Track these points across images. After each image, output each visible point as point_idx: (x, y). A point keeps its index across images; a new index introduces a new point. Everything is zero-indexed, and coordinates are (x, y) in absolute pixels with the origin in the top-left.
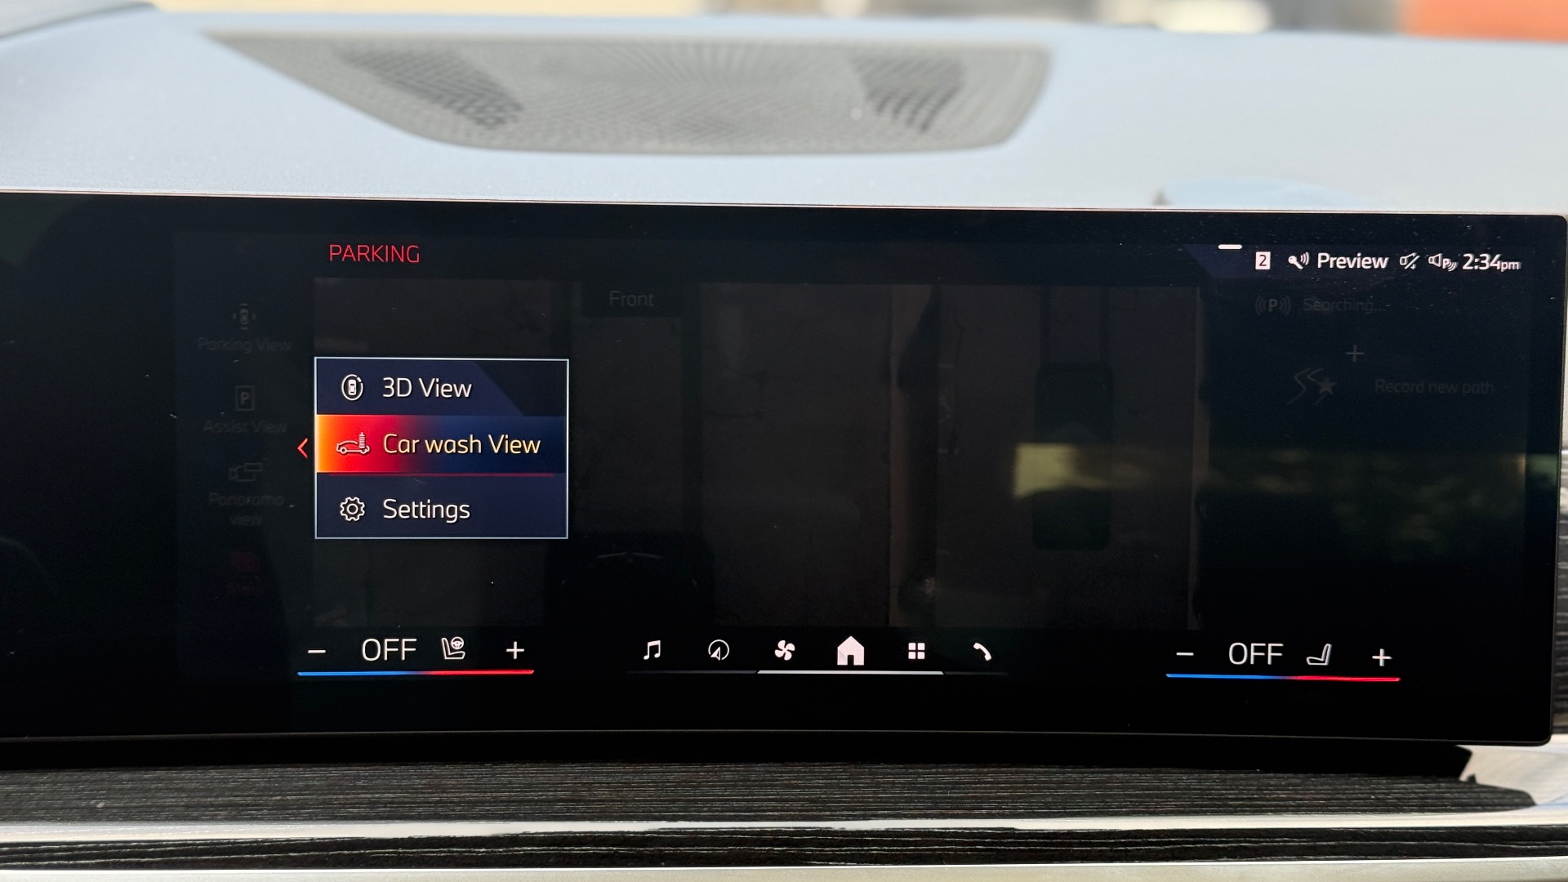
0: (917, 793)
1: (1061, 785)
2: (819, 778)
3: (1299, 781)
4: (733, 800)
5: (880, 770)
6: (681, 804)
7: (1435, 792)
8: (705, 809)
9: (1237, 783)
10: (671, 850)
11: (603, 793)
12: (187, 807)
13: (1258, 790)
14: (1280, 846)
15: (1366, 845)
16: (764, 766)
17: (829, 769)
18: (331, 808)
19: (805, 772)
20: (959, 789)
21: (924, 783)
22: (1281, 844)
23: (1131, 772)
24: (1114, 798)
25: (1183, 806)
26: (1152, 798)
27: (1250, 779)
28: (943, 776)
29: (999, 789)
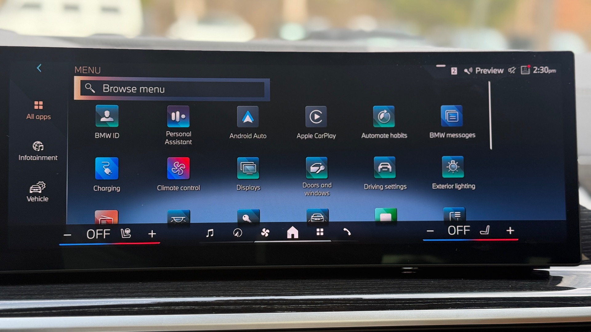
0: (321, 287)
1: (381, 284)
5: (306, 281)
9: (454, 283)
10: (217, 307)
13: (462, 284)
17: (284, 281)
22: (473, 302)
23: (411, 280)
24: (404, 287)
25: (432, 289)
26: (419, 287)
27: (459, 282)
28: (332, 283)
29: (356, 286)
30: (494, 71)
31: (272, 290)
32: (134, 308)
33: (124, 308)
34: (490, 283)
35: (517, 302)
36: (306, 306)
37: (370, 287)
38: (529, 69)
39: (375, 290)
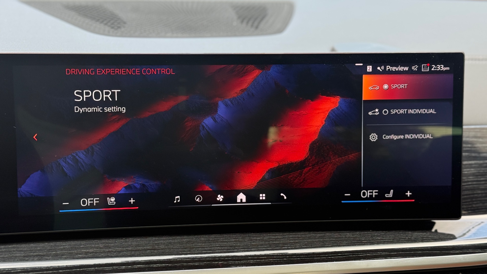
0: (264, 242)
1: (309, 238)
2: (232, 239)
3: (383, 234)
4: (205, 247)
5: (252, 235)
6: (189, 249)
7: (426, 236)
8: (196, 250)
9: (365, 235)
10: (185, 264)
11: (162, 247)
12: (24, 256)
13: (371, 237)
14: (379, 255)
15: (406, 253)
16: (214, 236)
17: (235, 235)
18: (72, 255)
19: (228, 237)
20: (277, 240)
21: (266, 239)
22: (379, 254)
23: (332, 233)
24: (327, 241)
25: (348, 243)
26: (338, 241)
27: (369, 234)
28: (272, 236)
30: (401, 69)
34: (392, 234)
38: (428, 67)
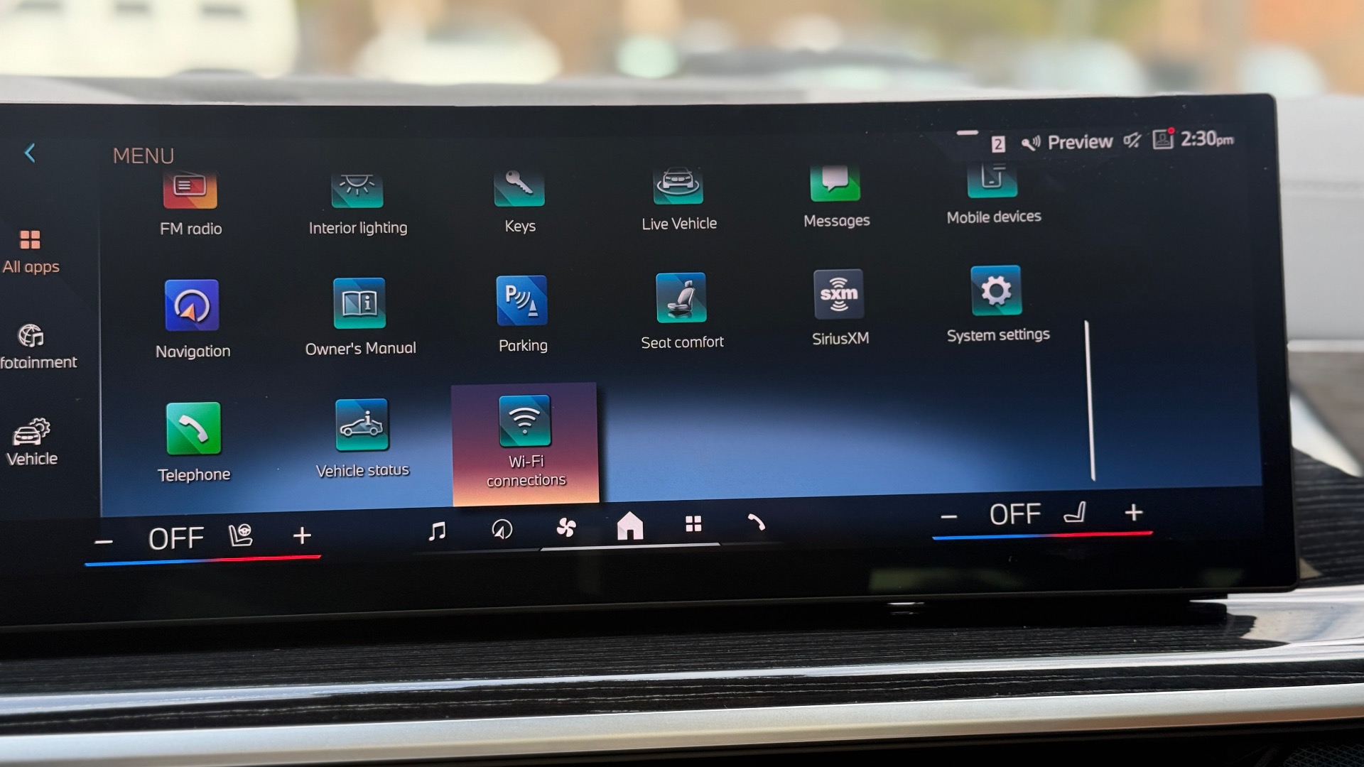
1: (837, 642)
3: (1062, 633)
5: (663, 639)
9: (1005, 636)
10: (455, 704)
13: (1024, 640)
21: (705, 646)
23: (906, 633)
24: (888, 649)
25: (954, 652)
26: (925, 647)
27: (1018, 633)
28: (724, 641)
29: (777, 648)
30: (1091, 143)
31: (582, 660)
32: (260, 711)
33: (238, 711)
34: (1088, 634)
35: (1151, 679)
36: (661, 696)
37: (811, 651)
38: (1172, 138)
39: (823, 656)
